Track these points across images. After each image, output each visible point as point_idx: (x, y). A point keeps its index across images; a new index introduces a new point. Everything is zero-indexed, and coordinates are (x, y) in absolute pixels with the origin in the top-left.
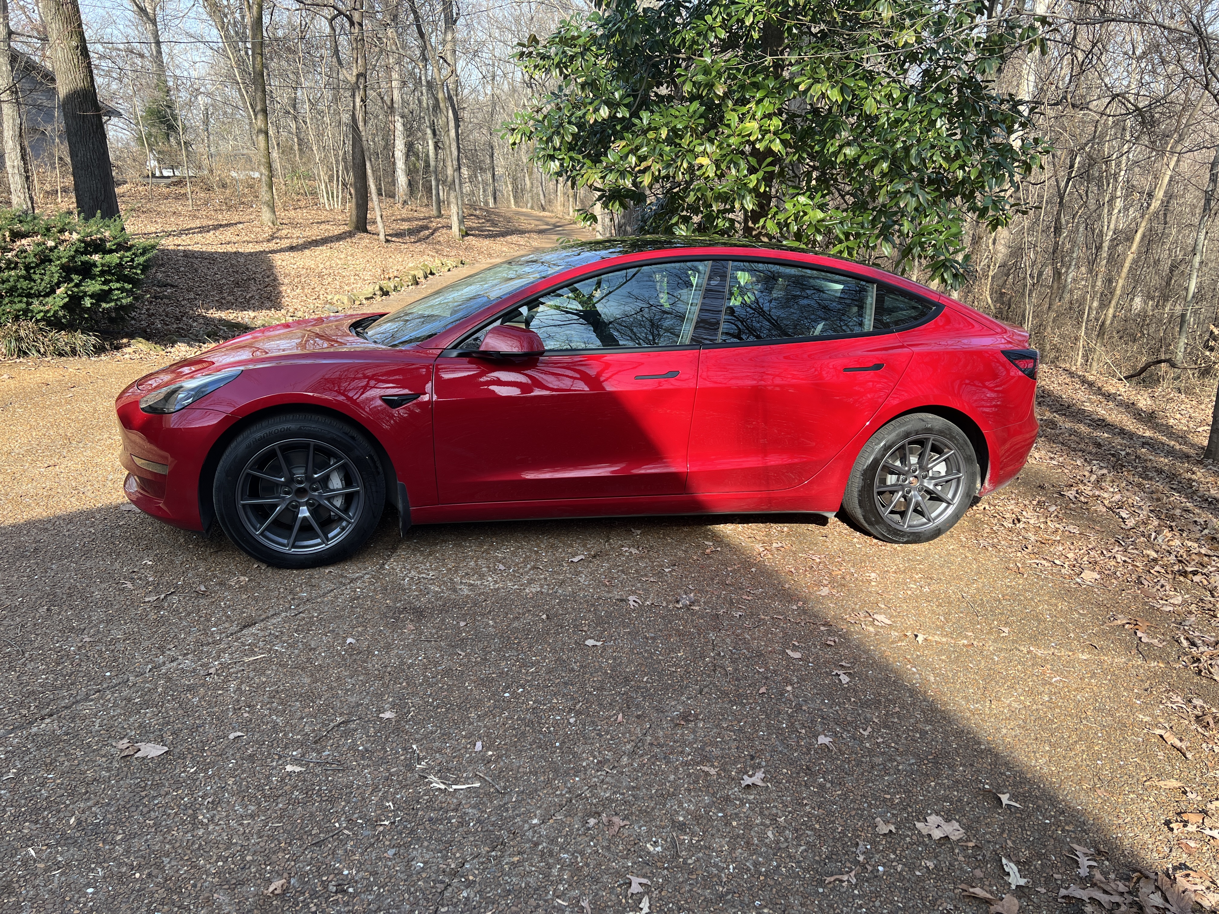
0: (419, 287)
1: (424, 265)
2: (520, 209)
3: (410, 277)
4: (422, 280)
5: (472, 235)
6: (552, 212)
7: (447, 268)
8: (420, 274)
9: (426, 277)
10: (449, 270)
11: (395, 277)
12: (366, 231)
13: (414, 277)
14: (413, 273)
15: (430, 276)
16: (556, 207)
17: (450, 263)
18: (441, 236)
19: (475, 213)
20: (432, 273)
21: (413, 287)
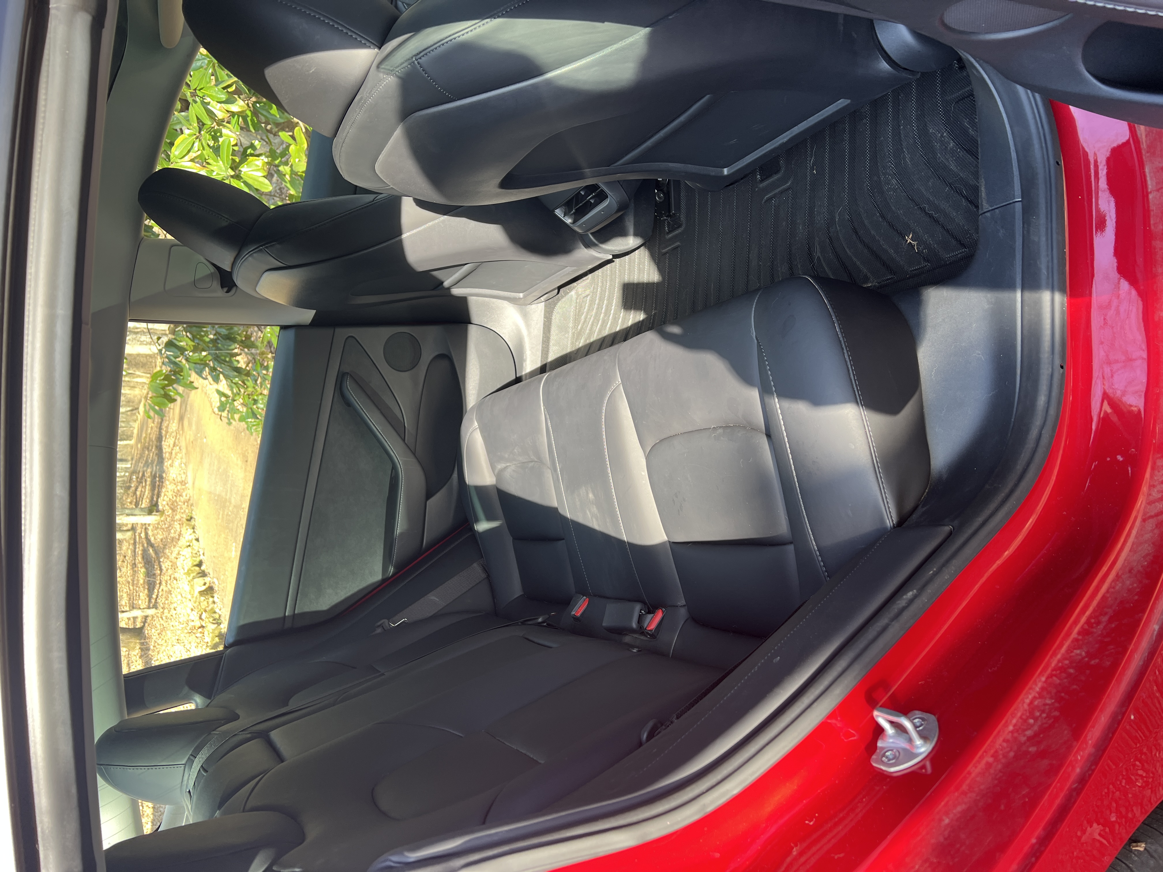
0: (216, 588)
1: (188, 573)
2: (135, 435)
3: (202, 598)
4: (207, 580)
5: (157, 499)
6: (140, 401)
7: (195, 542)
8: (199, 585)
9: (203, 574)
10: (197, 540)
11: (201, 618)
12: (142, 628)
13: (202, 593)
14: (196, 594)
15: (202, 568)
16: (135, 396)
17: (187, 535)
18: (157, 537)
19: (133, 489)
20: (200, 564)
21: (215, 595)
